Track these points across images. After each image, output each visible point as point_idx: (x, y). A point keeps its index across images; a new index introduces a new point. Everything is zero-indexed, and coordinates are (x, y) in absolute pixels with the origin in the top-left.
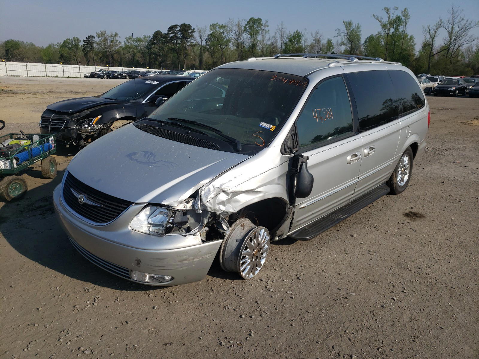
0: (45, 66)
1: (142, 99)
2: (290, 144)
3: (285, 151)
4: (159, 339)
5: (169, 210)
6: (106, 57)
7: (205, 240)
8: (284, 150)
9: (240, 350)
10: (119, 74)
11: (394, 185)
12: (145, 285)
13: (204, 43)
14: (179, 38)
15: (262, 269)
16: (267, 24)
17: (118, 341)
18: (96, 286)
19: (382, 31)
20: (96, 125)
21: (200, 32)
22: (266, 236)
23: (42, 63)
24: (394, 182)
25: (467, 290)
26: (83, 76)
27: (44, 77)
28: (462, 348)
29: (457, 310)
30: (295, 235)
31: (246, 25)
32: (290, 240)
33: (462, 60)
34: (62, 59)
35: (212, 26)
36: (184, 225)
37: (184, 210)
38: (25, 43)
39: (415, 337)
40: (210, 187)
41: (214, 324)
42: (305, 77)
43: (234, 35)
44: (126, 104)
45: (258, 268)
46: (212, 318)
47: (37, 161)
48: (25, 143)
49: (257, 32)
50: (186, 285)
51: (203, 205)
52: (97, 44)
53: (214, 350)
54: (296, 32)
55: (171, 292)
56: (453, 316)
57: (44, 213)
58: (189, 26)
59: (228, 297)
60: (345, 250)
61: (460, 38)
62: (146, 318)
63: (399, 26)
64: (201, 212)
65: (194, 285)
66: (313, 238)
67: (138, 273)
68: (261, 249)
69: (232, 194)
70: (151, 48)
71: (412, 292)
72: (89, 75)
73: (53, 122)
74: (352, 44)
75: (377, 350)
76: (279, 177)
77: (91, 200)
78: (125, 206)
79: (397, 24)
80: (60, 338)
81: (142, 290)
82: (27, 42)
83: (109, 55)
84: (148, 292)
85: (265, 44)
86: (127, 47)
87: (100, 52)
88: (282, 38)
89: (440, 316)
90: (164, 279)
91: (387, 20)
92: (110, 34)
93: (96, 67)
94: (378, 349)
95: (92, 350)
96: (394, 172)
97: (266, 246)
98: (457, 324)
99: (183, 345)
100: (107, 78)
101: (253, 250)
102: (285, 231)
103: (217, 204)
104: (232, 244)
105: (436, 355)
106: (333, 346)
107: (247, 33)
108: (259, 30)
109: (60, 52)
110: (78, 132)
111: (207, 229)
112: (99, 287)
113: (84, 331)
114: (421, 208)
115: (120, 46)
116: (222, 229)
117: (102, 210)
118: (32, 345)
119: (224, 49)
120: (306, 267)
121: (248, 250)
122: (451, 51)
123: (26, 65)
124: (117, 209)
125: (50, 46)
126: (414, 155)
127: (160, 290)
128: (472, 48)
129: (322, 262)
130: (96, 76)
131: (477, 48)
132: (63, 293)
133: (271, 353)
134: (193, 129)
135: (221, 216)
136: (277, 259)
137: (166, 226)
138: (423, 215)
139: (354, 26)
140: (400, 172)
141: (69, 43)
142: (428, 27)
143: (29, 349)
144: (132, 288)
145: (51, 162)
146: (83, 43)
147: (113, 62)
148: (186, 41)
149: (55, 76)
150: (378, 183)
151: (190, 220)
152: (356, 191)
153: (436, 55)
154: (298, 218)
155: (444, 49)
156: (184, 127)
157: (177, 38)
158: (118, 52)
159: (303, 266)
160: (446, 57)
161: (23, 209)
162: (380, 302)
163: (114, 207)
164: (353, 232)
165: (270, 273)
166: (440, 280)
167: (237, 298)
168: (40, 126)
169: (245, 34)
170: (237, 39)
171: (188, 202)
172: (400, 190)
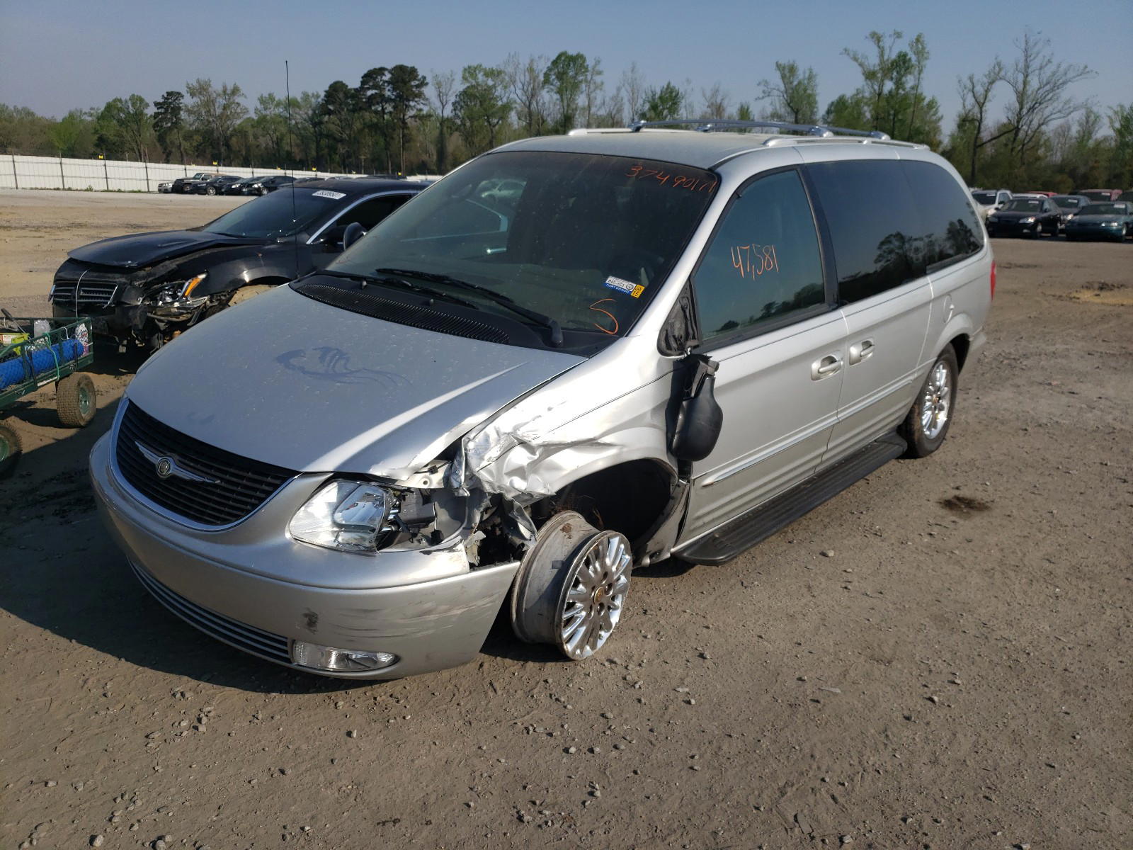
0: (61, 163)
1: (305, 236)
2: (678, 330)
3: (669, 347)
4: (366, 812)
5: (385, 488)
6: (211, 144)
7: (477, 564)
8: (666, 343)
9: (570, 832)
10: (244, 185)
11: (916, 435)
12: (327, 678)
13: (448, 112)
14: (389, 100)
15: (614, 636)
16: (599, 68)
17: (263, 819)
18: (203, 684)
19: (866, 87)
20: (192, 296)
21: (439, 85)
22: (623, 554)
23: (53, 156)
24: (916, 427)
25: (1102, 674)
26: (156, 189)
27: (58, 189)
28: (1102, 813)
29: (1083, 722)
30: (689, 552)
31: (550, 69)
32: (676, 566)
33: (1046, 157)
34: (104, 147)
35: (469, 72)
36: (424, 527)
37: (426, 490)
38: (11, 108)
39: (989, 788)
40: (488, 433)
41: (502, 769)
42: (711, 170)
43: (519, 92)
44: (267, 247)
45: (602, 633)
46: (495, 756)
47: (45, 382)
48: (13, 340)
49: (575, 86)
50: (428, 678)
51: (472, 478)
52: (190, 112)
53: (505, 834)
54: (665, 87)
55: (391, 696)
56: (1074, 737)
57: (64, 511)
58: (412, 72)
59: (532, 703)
60: (809, 588)
61: (1043, 106)
62: (332, 761)
63: (905, 75)
64: (467, 494)
65: (448, 677)
66: (732, 559)
67: (310, 647)
68: (610, 586)
69: (541, 449)
70: (321, 123)
71: (973, 682)
72: (171, 185)
73: (84, 291)
74: (796, 117)
75: (901, 822)
76: (655, 410)
77: (189, 469)
78: (278, 482)
79: (901, 70)
80: (112, 813)
81: (318, 691)
82: (15, 107)
83: (218, 138)
84: (333, 695)
85: (593, 115)
86: (263, 120)
87: (197, 131)
88: (633, 101)
89: (1044, 738)
90: (375, 662)
91: (877, 61)
92: (220, 89)
93: (188, 167)
94: (904, 820)
95: (196, 842)
96: (915, 403)
97: (623, 579)
98: (1086, 754)
99: (427, 824)
100: (216, 194)
101: (593, 589)
102: (667, 542)
103: (507, 474)
104: (543, 575)
105: (1044, 830)
106: (796, 816)
107: (552, 90)
108: (581, 82)
109: (96, 132)
110: (149, 315)
111: (481, 535)
112: (208, 685)
113: (174, 795)
114: (980, 489)
115: (246, 116)
116: (517, 536)
117: (218, 491)
118: (42, 833)
119: (497, 127)
120: (717, 629)
121: (581, 587)
122: (1021, 135)
123: (14, 161)
124: (256, 490)
125: (71, 116)
126: (961, 364)
127: (363, 689)
128: (1069, 129)
129: (757, 617)
130: (188, 188)
131: (1079, 128)
132: (118, 702)
133: (646, 837)
134: (441, 295)
135: (517, 503)
136: (649, 612)
137: (381, 529)
138: (987, 504)
139: (801, 74)
140: (928, 404)
141: (120, 110)
142: (971, 79)
143: (35, 843)
144: (292, 687)
145: (81, 386)
146: (156, 110)
147: (228, 157)
148: (406, 106)
149: (84, 188)
150: (880, 429)
151: (438, 514)
152: (830, 446)
153: (988, 144)
154: (697, 510)
155: (1006, 130)
156: (419, 292)
157: (384, 100)
158: (241, 132)
159: (711, 626)
160: (1012, 150)
161: (10, 502)
162: (900, 709)
163: (249, 484)
164: (826, 545)
165: (633, 644)
166: (1037, 653)
167: (555, 706)
168: (52, 301)
169: (546, 90)
170: (527, 103)
171: (433, 470)
172: (928, 446)
